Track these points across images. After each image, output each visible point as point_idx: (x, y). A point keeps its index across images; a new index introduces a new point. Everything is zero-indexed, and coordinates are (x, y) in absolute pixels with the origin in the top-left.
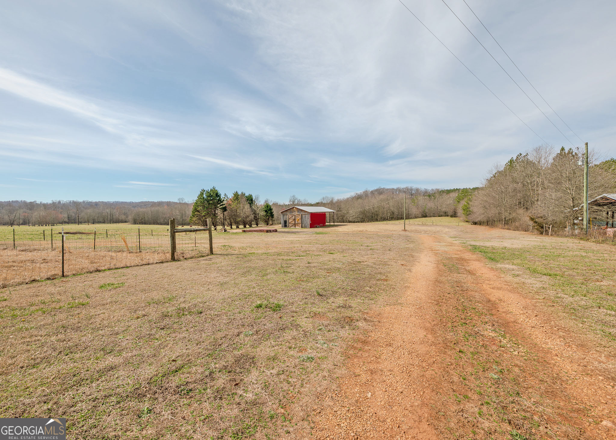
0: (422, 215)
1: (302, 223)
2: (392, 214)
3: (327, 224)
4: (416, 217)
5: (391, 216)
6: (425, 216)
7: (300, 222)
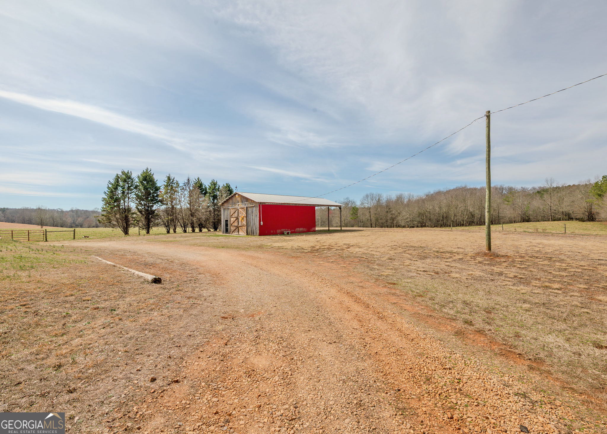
0: (522, 218)
1: (247, 226)
2: (470, 216)
3: (317, 229)
4: (511, 221)
5: (469, 220)
6: (526, 219)
7: (244, 223)
